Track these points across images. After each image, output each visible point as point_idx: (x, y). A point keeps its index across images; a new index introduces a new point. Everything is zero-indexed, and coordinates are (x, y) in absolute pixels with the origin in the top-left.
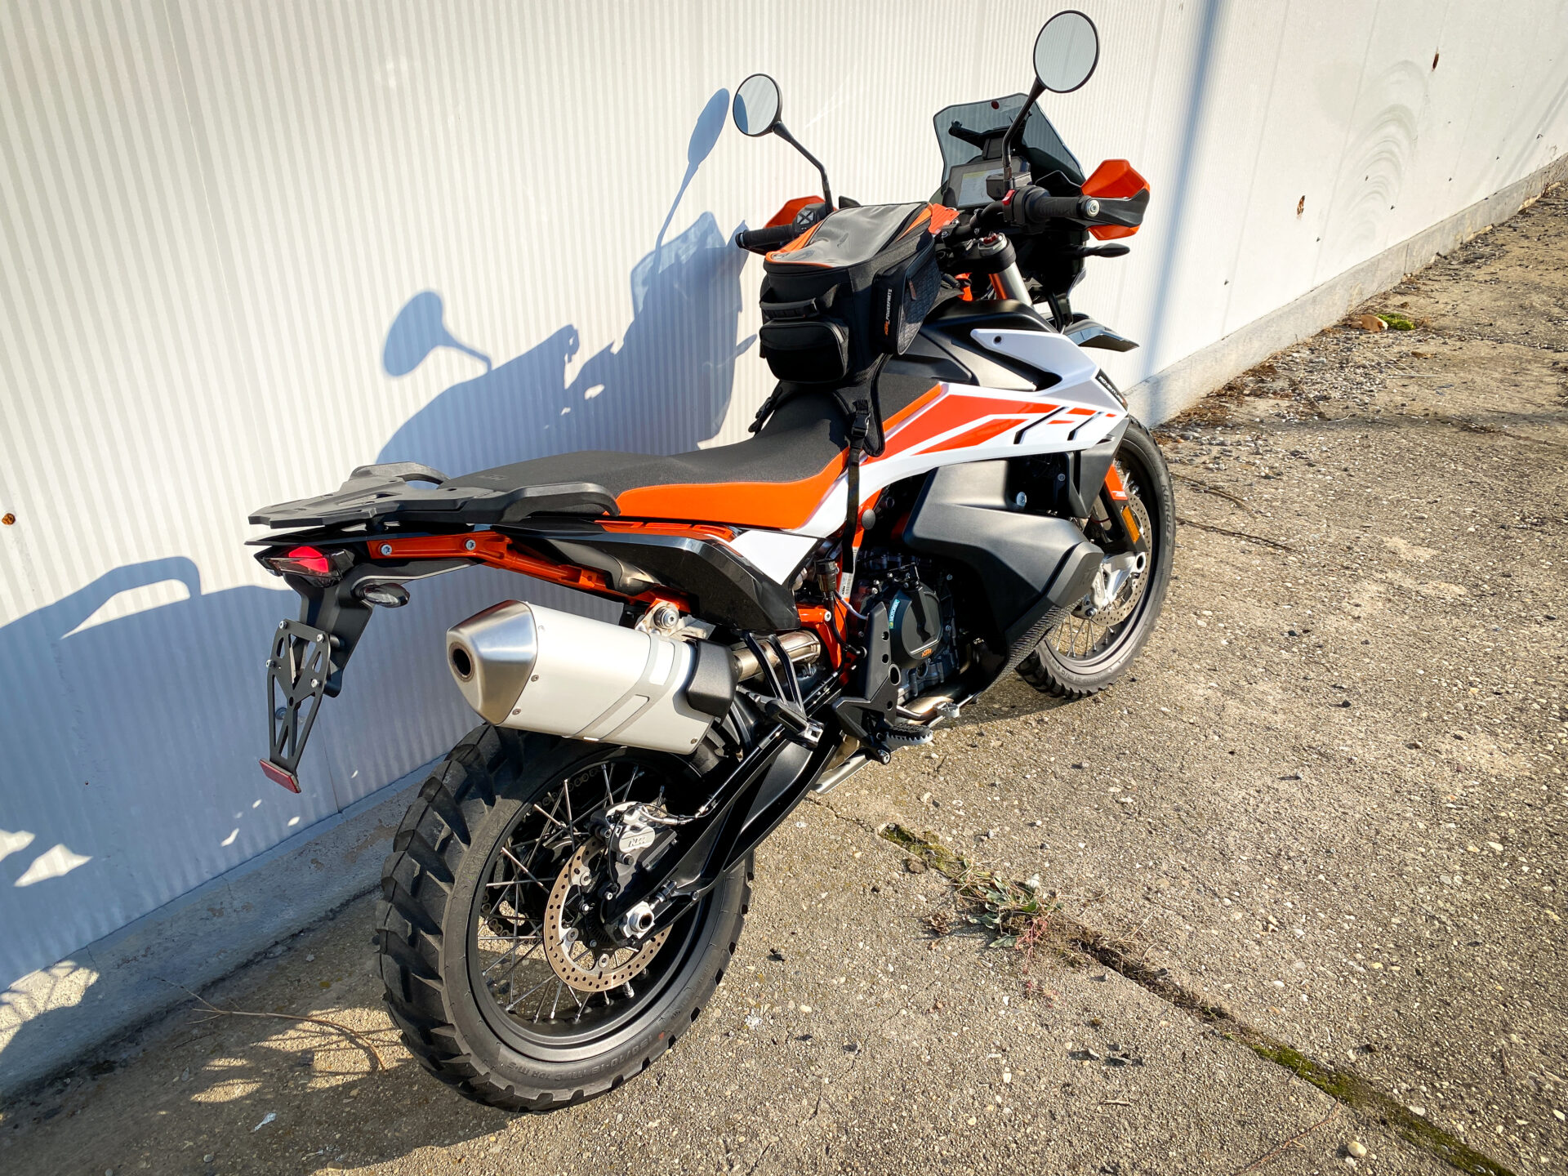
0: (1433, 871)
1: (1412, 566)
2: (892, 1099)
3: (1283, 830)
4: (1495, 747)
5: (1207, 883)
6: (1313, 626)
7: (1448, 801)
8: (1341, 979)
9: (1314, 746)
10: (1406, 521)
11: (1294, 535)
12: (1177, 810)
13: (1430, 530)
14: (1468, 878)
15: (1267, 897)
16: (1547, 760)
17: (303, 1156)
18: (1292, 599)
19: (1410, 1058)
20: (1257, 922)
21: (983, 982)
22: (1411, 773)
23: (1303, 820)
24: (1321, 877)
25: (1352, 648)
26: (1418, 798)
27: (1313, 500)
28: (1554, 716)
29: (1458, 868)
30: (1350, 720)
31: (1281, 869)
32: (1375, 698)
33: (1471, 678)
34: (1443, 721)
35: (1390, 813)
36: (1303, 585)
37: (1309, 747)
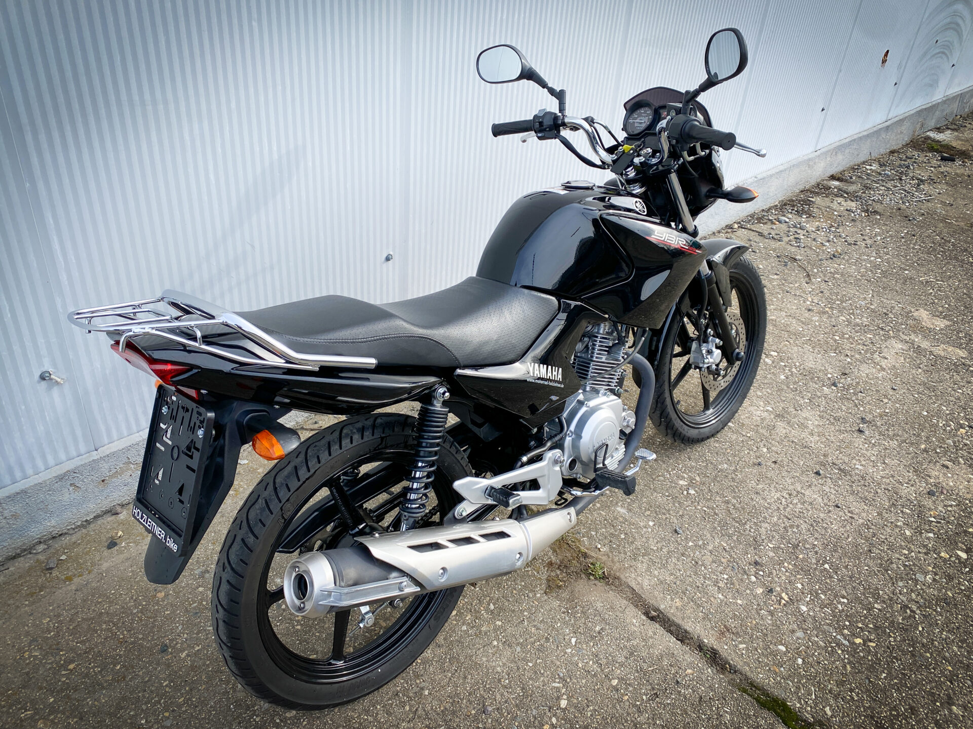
0: (911, 569)
1: (930, 332)
2: (473, 712)
3: (804, 526)
5: (740, 562)
6: (850, 371)
7: (931, 515)
8: (830, 649)
9: (837, 463)
10: (930, 297)
11: (847, 300)
12: (727, 502)
13: (947, 306)
14: (937, 577)
15: (784, 578)
17: (22, 713)
18: (838, 349)
19: (872, 717)
20: (773, 597)
21: (559, 625)
22: (906, 491)
23: (820, 520)
24: (827, 566)
25: (876, 390)
26: (908, 511)
27: (865, 276)
29: (930, 568)
31: (797, 557)
32: (888, 430)
33: (961, 422)
34: (936, 452)
35: (886, 520)
36: (848, 339)
37: (833, 463)
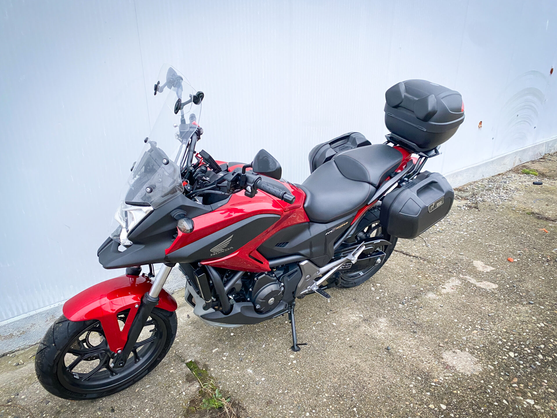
1: (479, 274)
3: (352, 384)
4: (470, 359)
5: (304, 404)
6: (420, 295)
7: (433, 381)
11: (436, 256)
13: (496, 259)
16: (491, 369)
18: (418, 283)
22: (423, 366)
23: (363, 381)
24: (355, 409)
26: (420, 378)
28: (506, 348)
30: (411, 338)
31: (339, 403)
33: (477, 326)
34: (453, 344)
35: (403, 384)
36: (426, 277)
